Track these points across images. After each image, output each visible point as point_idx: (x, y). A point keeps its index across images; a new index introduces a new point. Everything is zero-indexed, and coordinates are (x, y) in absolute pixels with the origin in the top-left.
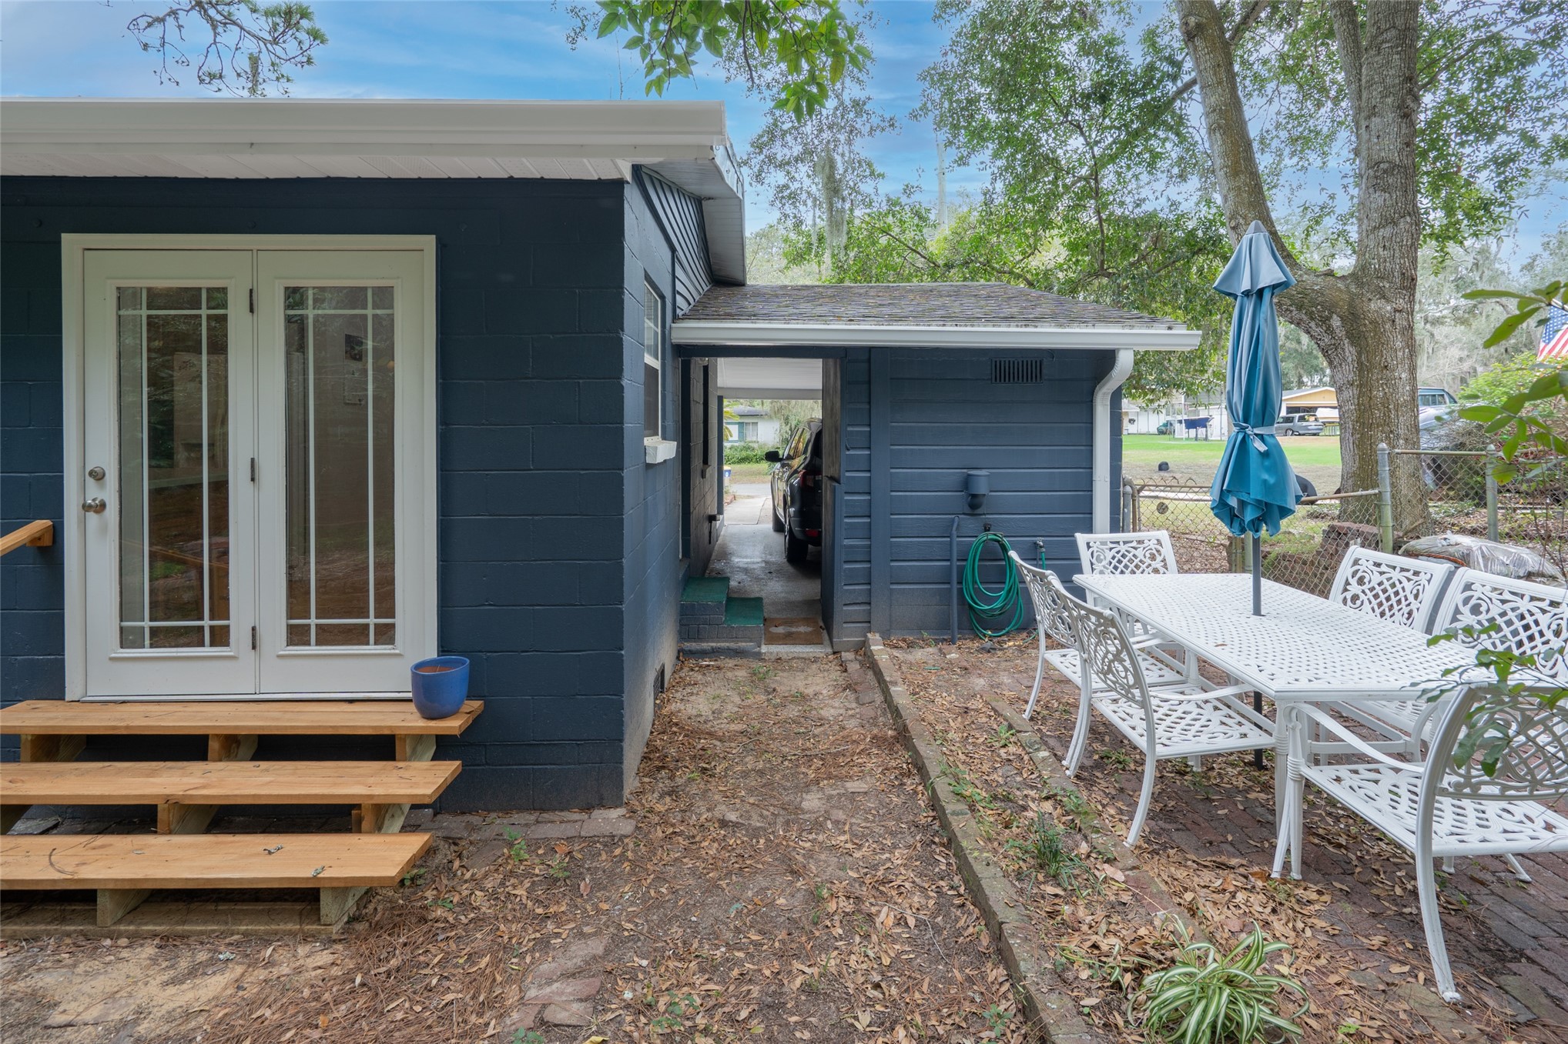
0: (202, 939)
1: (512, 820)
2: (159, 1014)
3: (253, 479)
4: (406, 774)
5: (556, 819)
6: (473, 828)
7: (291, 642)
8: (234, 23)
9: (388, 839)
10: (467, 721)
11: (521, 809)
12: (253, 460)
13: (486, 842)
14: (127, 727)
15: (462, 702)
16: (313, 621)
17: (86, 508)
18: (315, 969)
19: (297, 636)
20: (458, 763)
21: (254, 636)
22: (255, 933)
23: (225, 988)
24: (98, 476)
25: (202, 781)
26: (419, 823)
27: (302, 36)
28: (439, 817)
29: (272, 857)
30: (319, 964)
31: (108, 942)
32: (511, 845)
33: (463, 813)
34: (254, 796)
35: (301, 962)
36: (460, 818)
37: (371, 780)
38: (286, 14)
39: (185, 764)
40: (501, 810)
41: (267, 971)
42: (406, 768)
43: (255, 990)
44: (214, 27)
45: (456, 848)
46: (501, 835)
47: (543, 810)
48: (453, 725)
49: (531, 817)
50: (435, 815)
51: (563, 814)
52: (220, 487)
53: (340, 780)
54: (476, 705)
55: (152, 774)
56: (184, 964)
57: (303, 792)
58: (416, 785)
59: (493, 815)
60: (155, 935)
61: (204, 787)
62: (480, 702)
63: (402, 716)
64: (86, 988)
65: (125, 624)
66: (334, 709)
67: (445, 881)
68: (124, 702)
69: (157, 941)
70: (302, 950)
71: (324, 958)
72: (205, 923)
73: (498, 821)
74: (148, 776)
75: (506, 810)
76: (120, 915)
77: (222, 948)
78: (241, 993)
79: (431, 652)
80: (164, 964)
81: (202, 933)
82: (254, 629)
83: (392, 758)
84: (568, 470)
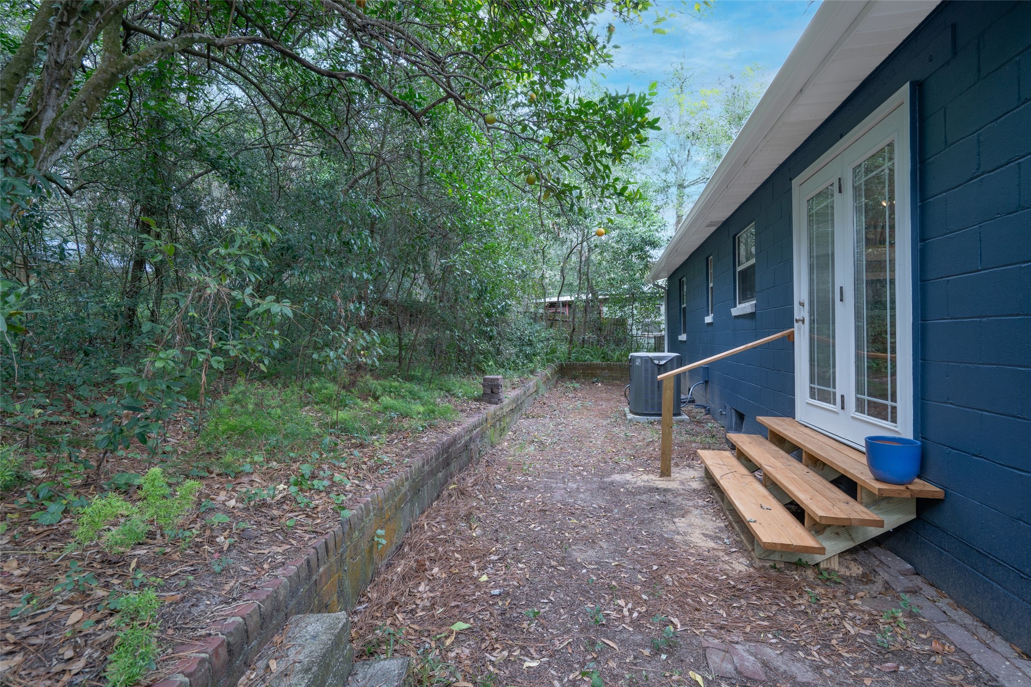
0: (734, 533)
1: (952, 611)
3: (842, 301)
4: (841, 506)
7: (857, 410)
11: (971, 612)
12: (842, 286)
16: (866, 397)
17: (800, 321)
18: (732, 567)
19: (860, 406)
21: (843, 401)
22: (744, 542)
24: (803, 304)
25: (780, 466)
29: (760, 509)
30: (736, 567)
31: (721, 515)
33: (932, 585)
35: (734, 562)
37: (819, 498)
39: (794, 460)
40: (957, 601)
41: (723, 555)
42: (849, 505)
45: (882, 591)
47: (989, 626)
49: (968, 622)
55: (777, 458)
56: (719, 535)
59: (948, 600)
60: (729, 521)
64: (694, 519)
65: (811, 385)
70: (742, 559)
71: (742, 568)
74: (775, 458)
75: (961, 605)
78: (706, 552)
79: (910, 435)
81: (736, 530)
82: (843, 396)
83: (855, 498)
84: (1010, 265)
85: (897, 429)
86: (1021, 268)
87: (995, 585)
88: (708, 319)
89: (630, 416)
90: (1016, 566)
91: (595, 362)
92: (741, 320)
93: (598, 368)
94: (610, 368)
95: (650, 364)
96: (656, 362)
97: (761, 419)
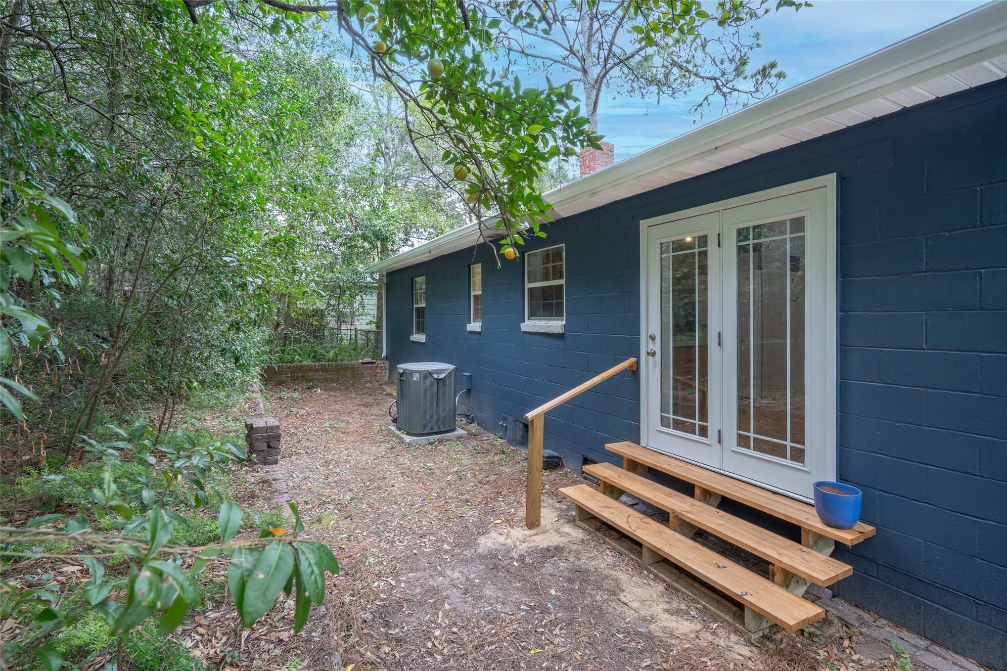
0: (685, 598)
1: (901, 635)
2: (660, 625)
3: (719, 344)
4: (808, 558)
5: (948, 657)
6: (864, 623)
7: (739, 445)
8: (735, 90)
9: (792, 597)
10: (858, 538)
11: (911, 630)
12: (719, 333)
13: (874, 640)
14: (660, 467)
15: (854, 522)
16: (752, 435)
17: (648, 354)
18: (739, 654)
19: (743, 441)
20: (850, 567)
21: (719, 435)
22: (710, 610)
23: (691, 632)
24: (653, 338)
25: (689, 509)
26: (820, 596)
27: (773, 80)
28: (836, 599)
29: (719, 570)
30: (742, 653)
31: (646, 572)
32: (898, 655)
33: (857, 606)
34: (713, 529)
35: (731, 644)
36: (854, 609)
37: (782, 551)
38: (763, 71)
39: (684, 496)
40: (891, 621)
41: (713, 637)
42: (808, 553)
43: (705, 644)
44: (725, 96)
45: (847, 630)
46: (889, 642)
47: (934, 642)
48: (847, 537)
49: (923, 643)
50: (834, 596)
51: (957, 657)
52: (704, 348)
53: (762, 541)
54: (869, 529)
55: (669, 495)
56: (674, 605)
57: (739, 539)
58: (813, 568)
59: (883, 622)
60: (664, 581)
61: (690, 513)
62: (873, 528)
63: (807, 516)
64: (635, 590)
65: (663, 414)
66: (763, 494)
67: (835, 651)
68: (662, 454)
69: (665, 585)
70: (734, 638)
71: (745, 651)
72: (686, 588)
73: (888, 629)
74: (668, 496)
75: (898, 623)
76: (651, 562)
77: (693, 608)
78: (698, 641)
79: (831, 477)
80: (667, 600)
81: (685, 593)
82: (719, 431)
83: (800, 542)
84: (967, 351)
85: (806, 469)
86: (981, 356)
87: (942, 608)
88: (475, 326)
89: (408, 439)
90: (970, 594)
91: (305, 363)
92: (537, 337)
93: (311, 370)
94: (324, 369)
95: (429, 379)
96: (435, 376)
97: (612, 447)
